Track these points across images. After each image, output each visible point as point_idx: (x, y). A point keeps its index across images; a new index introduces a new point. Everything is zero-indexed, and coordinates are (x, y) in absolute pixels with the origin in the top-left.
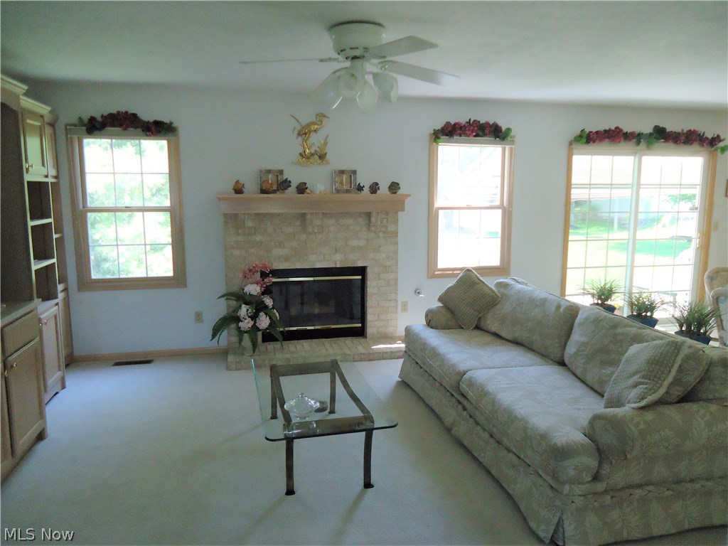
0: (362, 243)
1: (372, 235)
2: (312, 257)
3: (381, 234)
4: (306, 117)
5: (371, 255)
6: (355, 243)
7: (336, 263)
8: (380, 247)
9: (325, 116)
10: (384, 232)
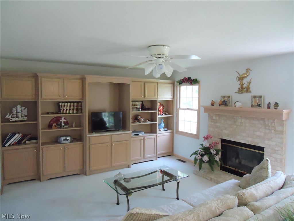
0: (262, 134)
1: (267, 131)
2: (238, 137)
3: (273, 131)
4: (242, 71)
5: (267, 142)
6: (258, 133)
7: (248, 142)
8: (272, 138)
9: (249, 70)
10: (275, 130)
